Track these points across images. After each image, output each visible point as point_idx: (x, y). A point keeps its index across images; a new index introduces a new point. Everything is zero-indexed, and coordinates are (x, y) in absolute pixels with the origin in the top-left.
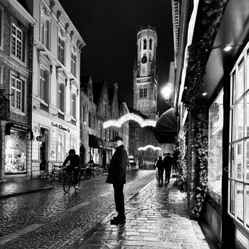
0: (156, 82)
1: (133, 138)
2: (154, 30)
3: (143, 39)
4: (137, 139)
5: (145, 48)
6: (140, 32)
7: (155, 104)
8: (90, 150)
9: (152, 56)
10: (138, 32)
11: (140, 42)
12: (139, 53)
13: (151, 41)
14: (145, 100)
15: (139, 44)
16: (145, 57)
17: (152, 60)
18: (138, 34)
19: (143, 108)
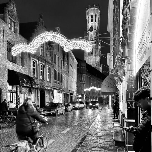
0: (100, 44)
1: (81, 82)
2: (98, 8)
3: (90, 14)
4: (84, 82)
5: (92, 21)
6: (88, 10)
7: (99, 59)
8: (17, 89)
9: (97, 26)
10: (87, 10)
11: (88, 17)
12: (88, 25)
13: (96, 16)
14: (92, 57)
15: (88, 18)
16: (92, 27)
17: (96, 29)
18: (87, 12)
19: (91, 62)
